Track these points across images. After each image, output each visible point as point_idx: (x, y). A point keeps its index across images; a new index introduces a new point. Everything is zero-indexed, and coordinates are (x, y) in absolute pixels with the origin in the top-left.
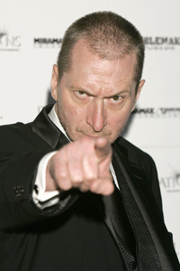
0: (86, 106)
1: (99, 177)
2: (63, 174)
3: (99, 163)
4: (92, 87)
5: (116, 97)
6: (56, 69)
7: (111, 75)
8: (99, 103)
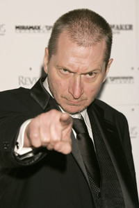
0: (68, 80)
1: (61, 140)
2: (36, 135)
3: (63, 130)
4: (72, 66)
5: (91, 74)
6: (47, 51)
7: (86, 57)
8: (78, 78)
